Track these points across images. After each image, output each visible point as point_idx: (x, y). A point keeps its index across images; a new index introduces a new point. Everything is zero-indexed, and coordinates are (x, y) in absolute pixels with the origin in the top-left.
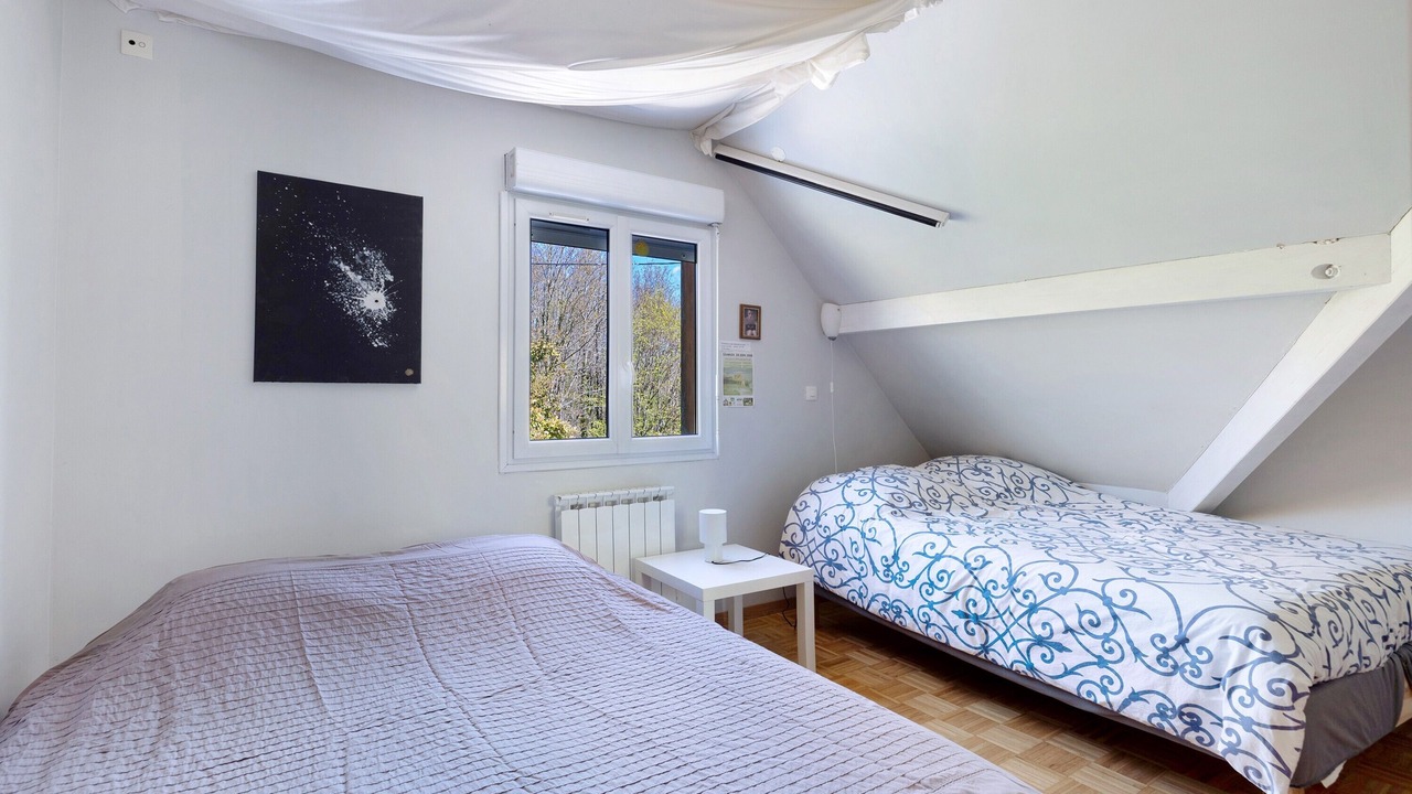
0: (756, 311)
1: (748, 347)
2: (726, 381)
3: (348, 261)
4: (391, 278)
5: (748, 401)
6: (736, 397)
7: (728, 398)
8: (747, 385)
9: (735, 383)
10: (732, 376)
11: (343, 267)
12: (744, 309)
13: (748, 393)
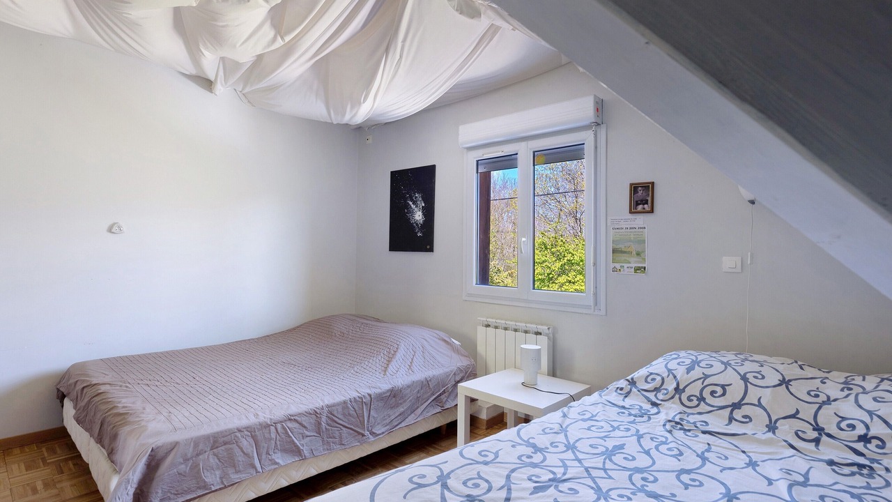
0: (649, 187)
1: (640, 220)
2: (614, 251)
3: (412, 200)
4: (423, 205)
5: (642, 269)
6: (626, 265)
7: (618, 266)
8: (638, 254)
9: (625, 252)
10: (621, 246)
11: (411, 203)
12: (634, 188)
13: (641, 262)
